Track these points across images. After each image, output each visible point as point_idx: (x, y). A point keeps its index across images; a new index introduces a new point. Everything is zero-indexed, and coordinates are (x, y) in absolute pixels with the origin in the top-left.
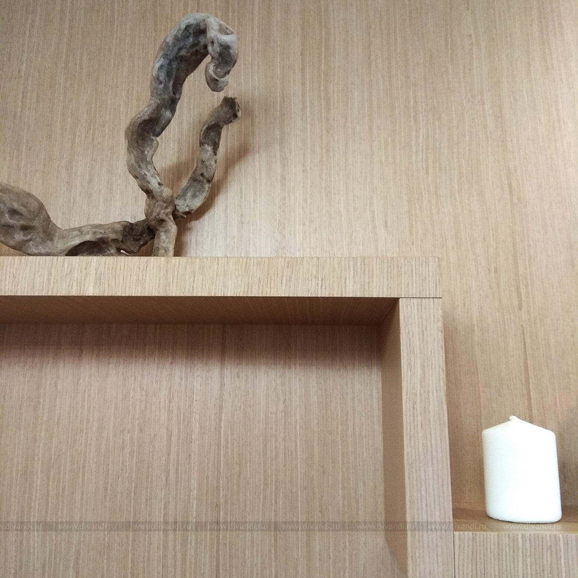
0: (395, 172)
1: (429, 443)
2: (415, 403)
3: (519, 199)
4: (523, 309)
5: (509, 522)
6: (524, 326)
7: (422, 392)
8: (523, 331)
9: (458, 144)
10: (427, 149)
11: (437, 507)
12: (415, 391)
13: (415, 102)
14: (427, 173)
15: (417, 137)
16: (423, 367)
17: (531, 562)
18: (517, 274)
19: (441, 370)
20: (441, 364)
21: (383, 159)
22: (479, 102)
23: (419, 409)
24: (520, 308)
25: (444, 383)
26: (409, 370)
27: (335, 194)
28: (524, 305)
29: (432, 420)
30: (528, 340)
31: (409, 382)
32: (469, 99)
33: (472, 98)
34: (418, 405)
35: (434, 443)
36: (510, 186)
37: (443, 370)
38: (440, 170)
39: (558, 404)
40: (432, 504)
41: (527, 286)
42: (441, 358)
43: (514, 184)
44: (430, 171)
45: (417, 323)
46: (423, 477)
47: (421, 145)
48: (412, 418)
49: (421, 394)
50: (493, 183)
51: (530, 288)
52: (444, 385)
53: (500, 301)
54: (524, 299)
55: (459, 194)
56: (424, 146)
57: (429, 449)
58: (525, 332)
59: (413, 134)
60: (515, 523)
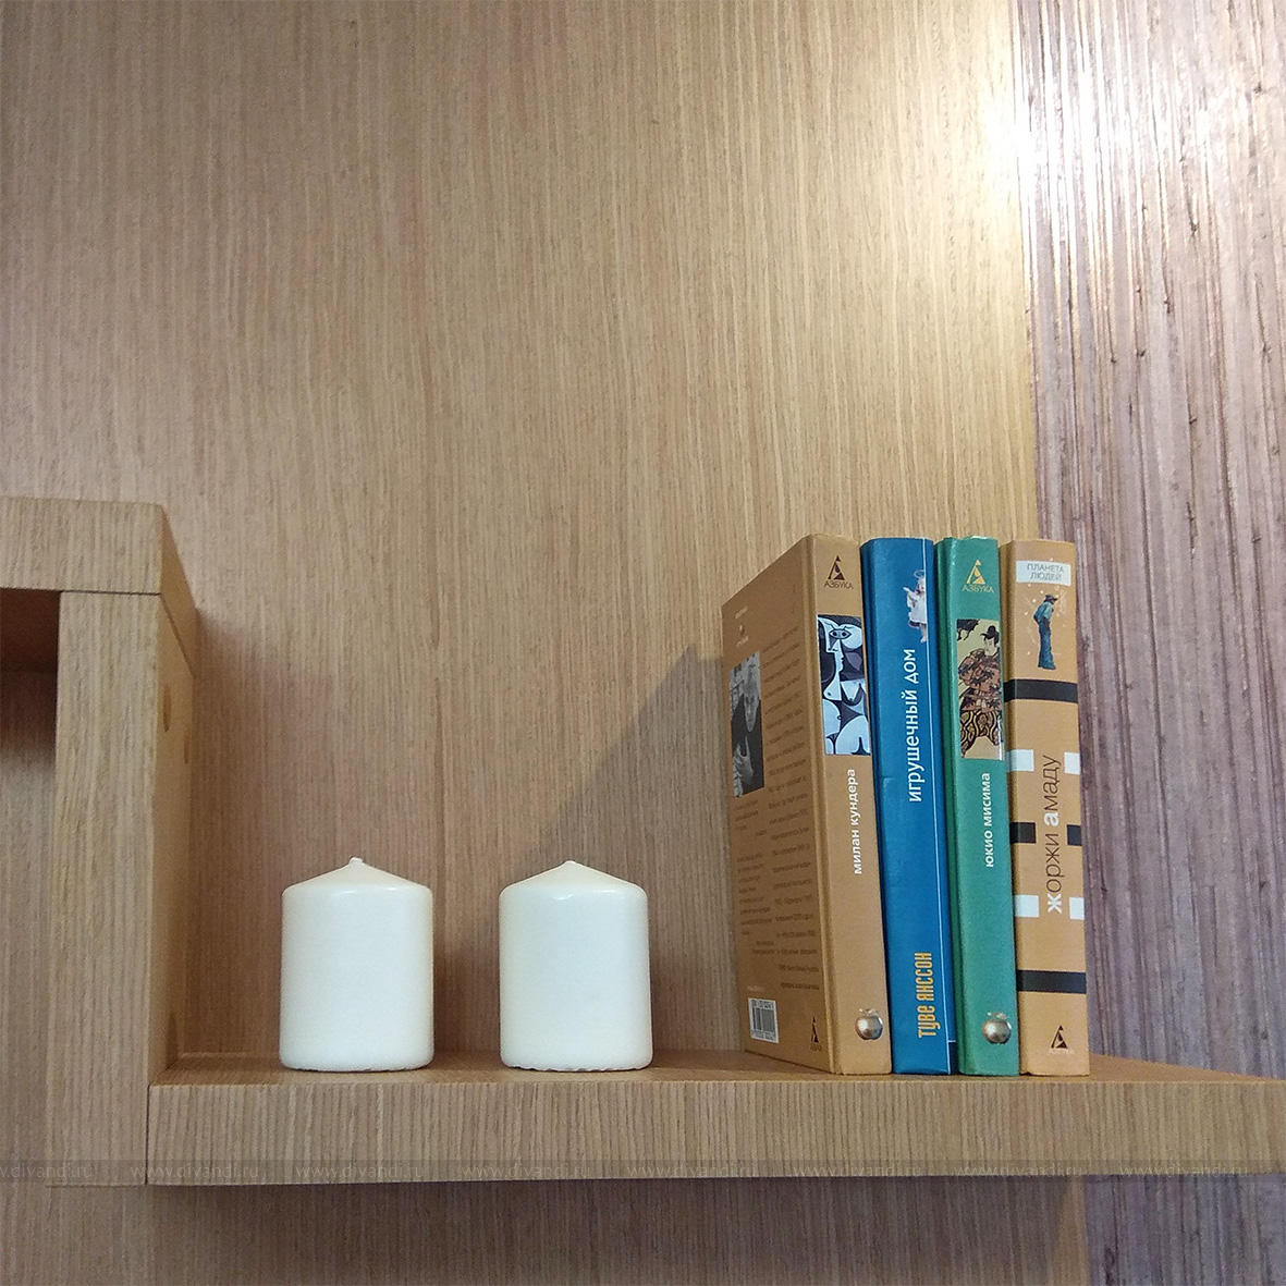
0: (166, 327)
1: (108, 904)
2: (81, 821)
3: (446, 405)
4: (441, 644)
5: (310, 1071)
6: (441, 680)
7: (100, 796)
8: (438, 691)
9: (315, 272)
10: (243, 279)
11: (116, 1037)
12: (85, 796)
13: (219, 165)
14: (242, 333)
15: (220, 248)
16: (106, 744)
17: (313, 1143)
18: (432, 569)
19: (147, 751)
20: (149, 738)
21: (138, 293)
22: (365, 181)
23: (89, 836)
24: (435, 642)
25: (151, 778)
26: (73, 751)
27: (16, 366)
28: (444, 634)
29: (118, 854)
30: (447, 712)
31: (70, 777)
32: (344, 173)
33: (351, 170)
34: (89, 827)
35: (118, 904)
36: (427, 374)
37: (151, 751)
38: (272, 328)
39: (500, 842)
40: (107, 1031)
41: (451, 598)
42: (148, 725)
43: (436, 372)
44: (249, 329)
45: (98, 647)
46: (88, 975)
47: (228, 267)
48: (73, 852)
49: (97, 803)
50: (390, 367)
51: (458, 600)
52: (152, 783)
53: (392, 625)
54: (444, 622)
55: (312, 385)
56: (236, 271)
57: (108, 920)
58: (443, 692)
59: (212, 238)
60: (321, 1072)
